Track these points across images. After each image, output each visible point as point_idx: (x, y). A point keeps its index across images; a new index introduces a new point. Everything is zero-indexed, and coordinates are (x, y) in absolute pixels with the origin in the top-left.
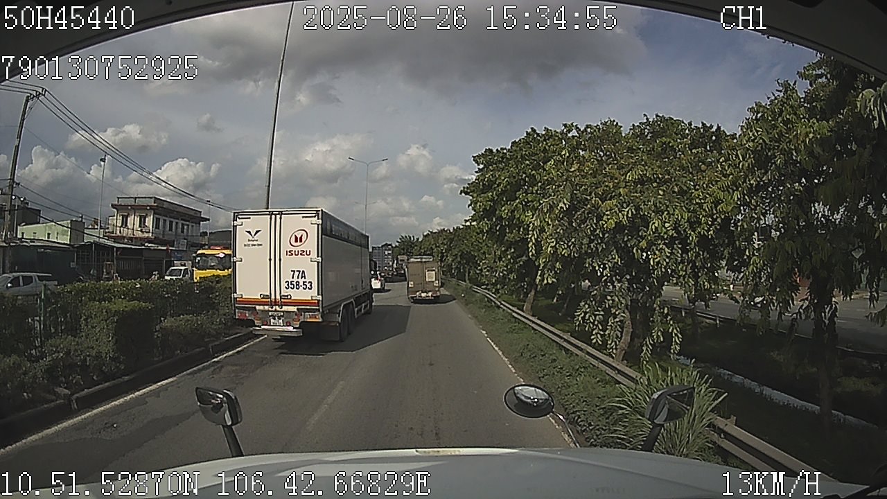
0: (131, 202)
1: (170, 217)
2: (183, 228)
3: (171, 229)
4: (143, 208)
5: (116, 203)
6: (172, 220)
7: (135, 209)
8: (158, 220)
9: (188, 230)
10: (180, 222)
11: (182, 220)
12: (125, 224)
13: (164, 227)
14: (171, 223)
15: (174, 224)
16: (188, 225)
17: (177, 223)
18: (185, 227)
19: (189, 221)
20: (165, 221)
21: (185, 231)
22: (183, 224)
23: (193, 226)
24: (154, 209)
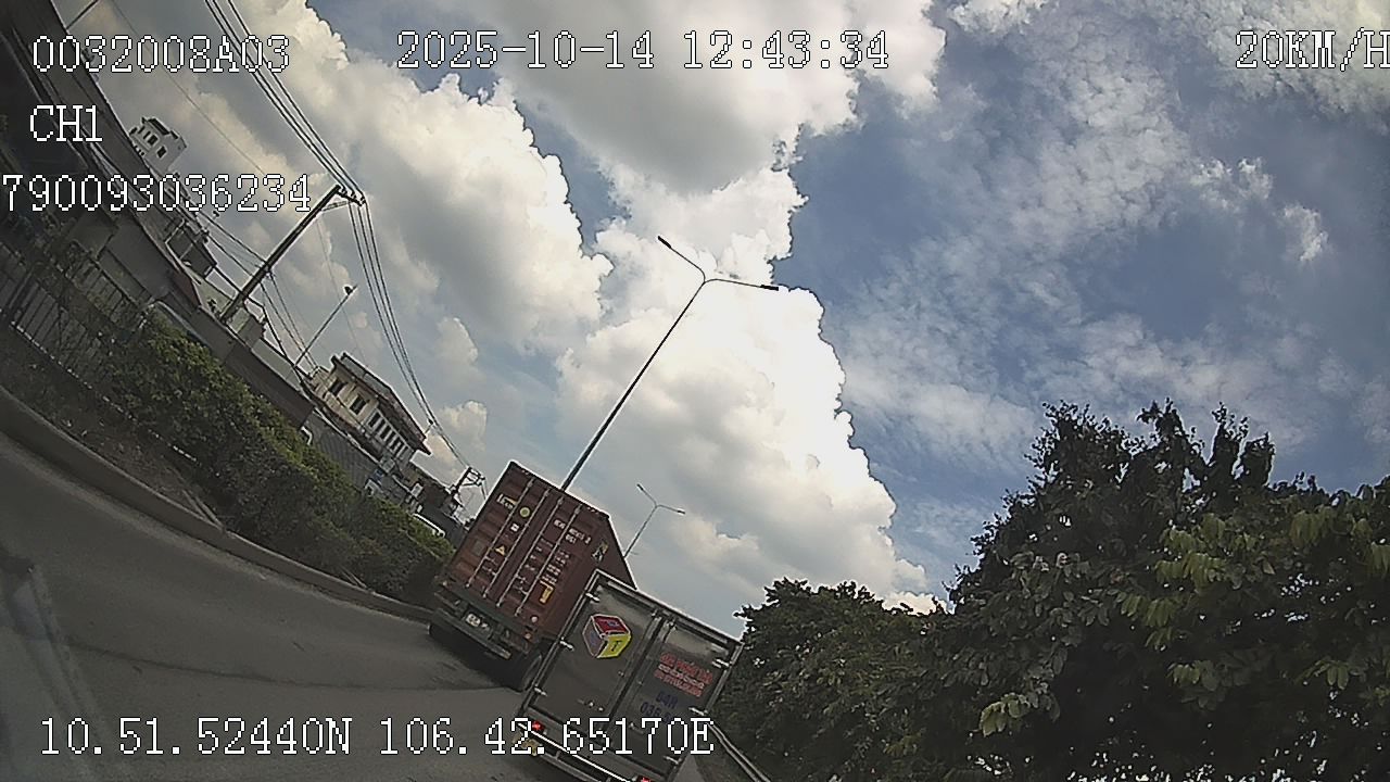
0: (358, 373)
1: (391, 422)
2: (396, 443)
3: (383, 436)
4: (368, 389)
5: (339, 357)
6: (391, 426)
7: (359, 382)
8: (377, 416)
9: (399, 448)
10: (398, 435)
11: (401, 433)
12: (335, 389)
13: (377, 430)
14: (388, 429)
15: (390, 432)
16: (403, 444)
17: (393, 434)
18: (399, 444)
19: (405, 438)
20: (383, 422)
21: (396, 448)
22: (398, 439)
23: (407, 448)
24: (380, 403)
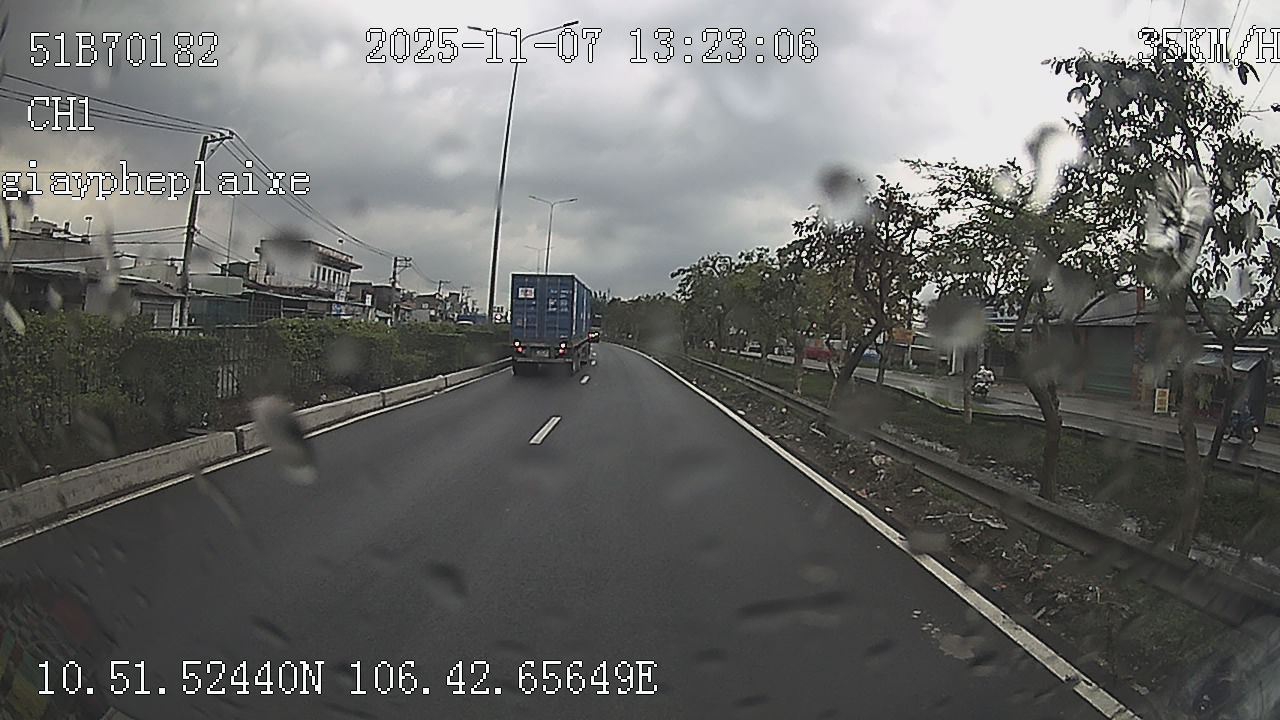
1: (325, 264)
2: (334, 277)
5: (259, 246)
6: (325, 267)
8: (313, 267)
9: (339, 278)
11: (335, 267)
13: (318, 277)
15: (327, 271)
16: (339, 273)
17: (330, 271)
18: (337, 275)
19: (339, 268)
20: (319, 268)
22: (335, 273)
23: (343, 275)
